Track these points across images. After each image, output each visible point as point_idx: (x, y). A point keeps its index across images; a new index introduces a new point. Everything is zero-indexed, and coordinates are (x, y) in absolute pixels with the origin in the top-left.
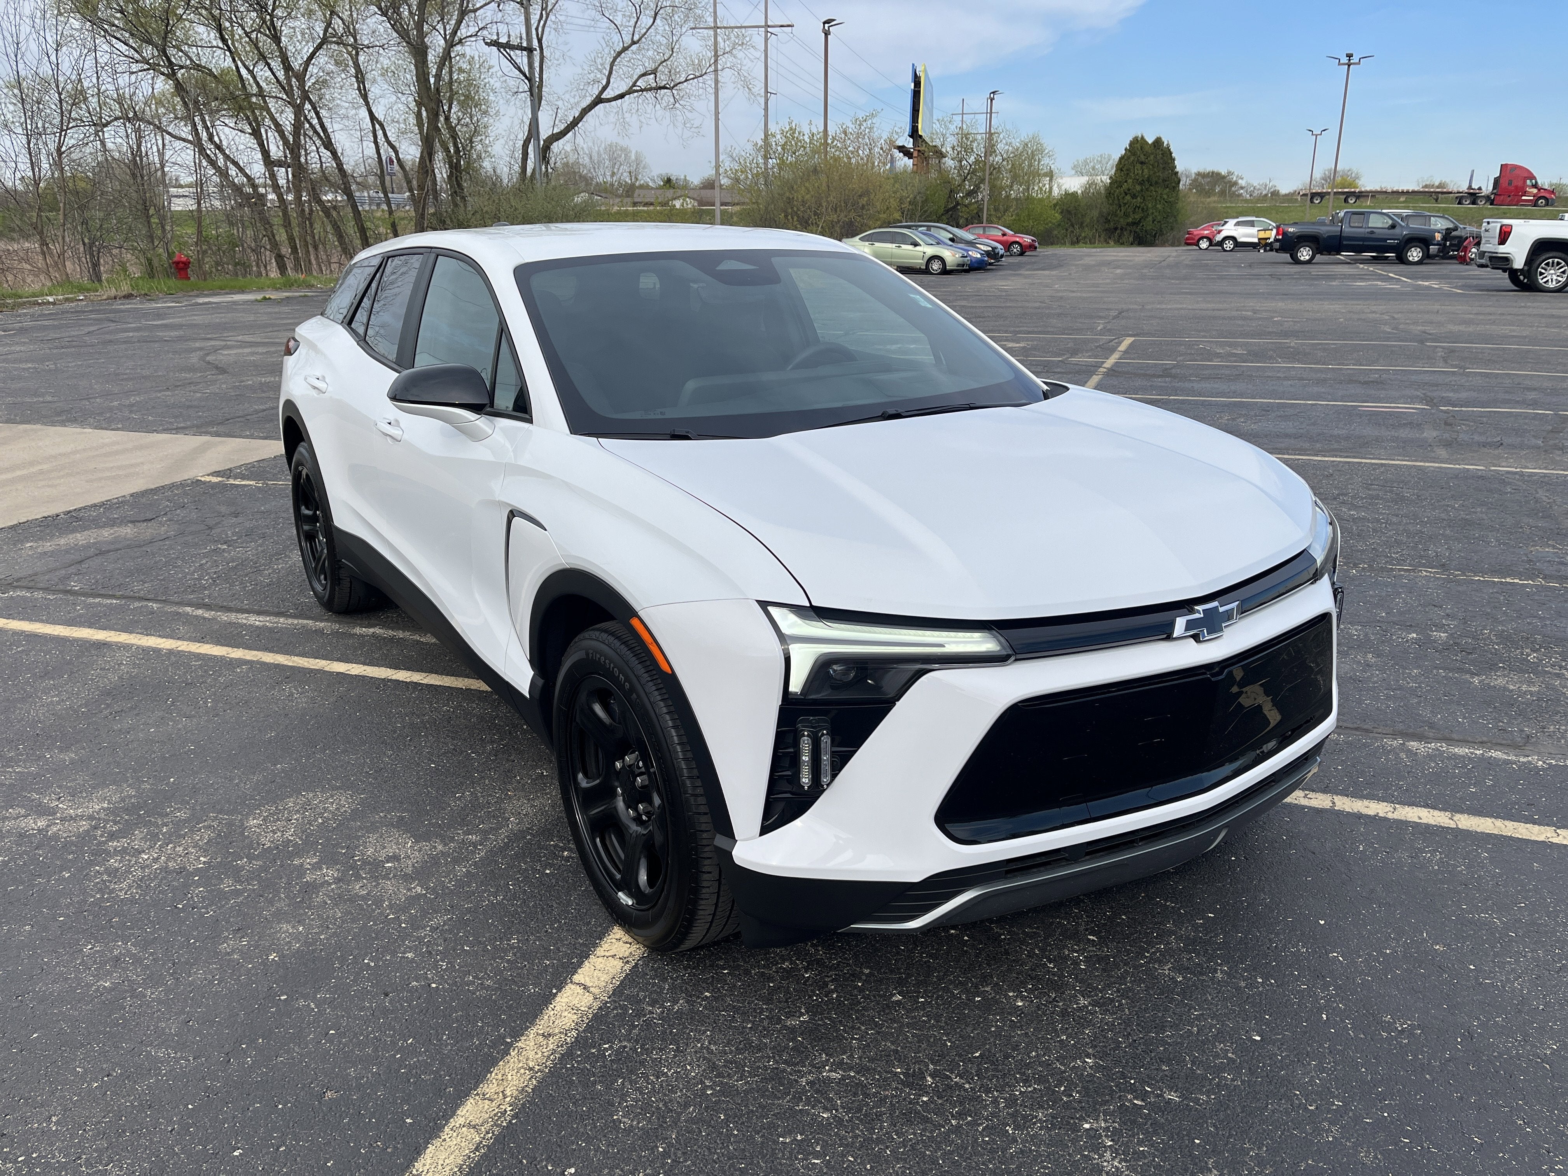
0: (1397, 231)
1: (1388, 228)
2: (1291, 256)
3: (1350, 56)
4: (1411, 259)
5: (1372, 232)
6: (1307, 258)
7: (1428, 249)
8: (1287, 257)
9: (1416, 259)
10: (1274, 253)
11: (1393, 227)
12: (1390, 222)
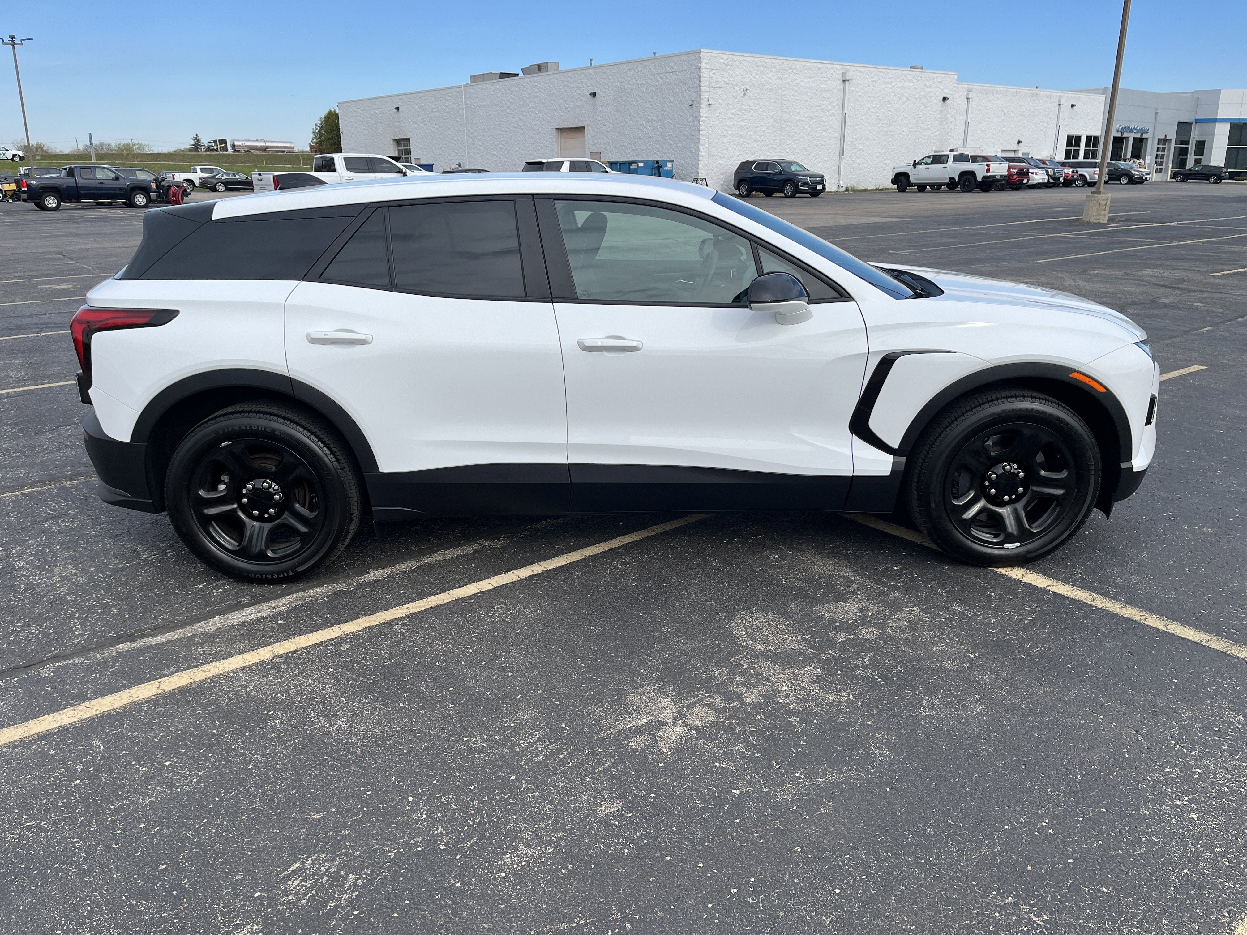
0: (121, 181)
1: (113, 179)
2: (37, 204)
3: (13, 37)
4: (138, 203)
5: (101, 183)
6: (54, 205)
7: (149, 196)
8: (31, 205)
9: (143, 204)
10: (21, 202)
11: (117, 178)
12: (114, 175)
